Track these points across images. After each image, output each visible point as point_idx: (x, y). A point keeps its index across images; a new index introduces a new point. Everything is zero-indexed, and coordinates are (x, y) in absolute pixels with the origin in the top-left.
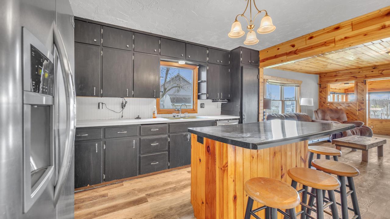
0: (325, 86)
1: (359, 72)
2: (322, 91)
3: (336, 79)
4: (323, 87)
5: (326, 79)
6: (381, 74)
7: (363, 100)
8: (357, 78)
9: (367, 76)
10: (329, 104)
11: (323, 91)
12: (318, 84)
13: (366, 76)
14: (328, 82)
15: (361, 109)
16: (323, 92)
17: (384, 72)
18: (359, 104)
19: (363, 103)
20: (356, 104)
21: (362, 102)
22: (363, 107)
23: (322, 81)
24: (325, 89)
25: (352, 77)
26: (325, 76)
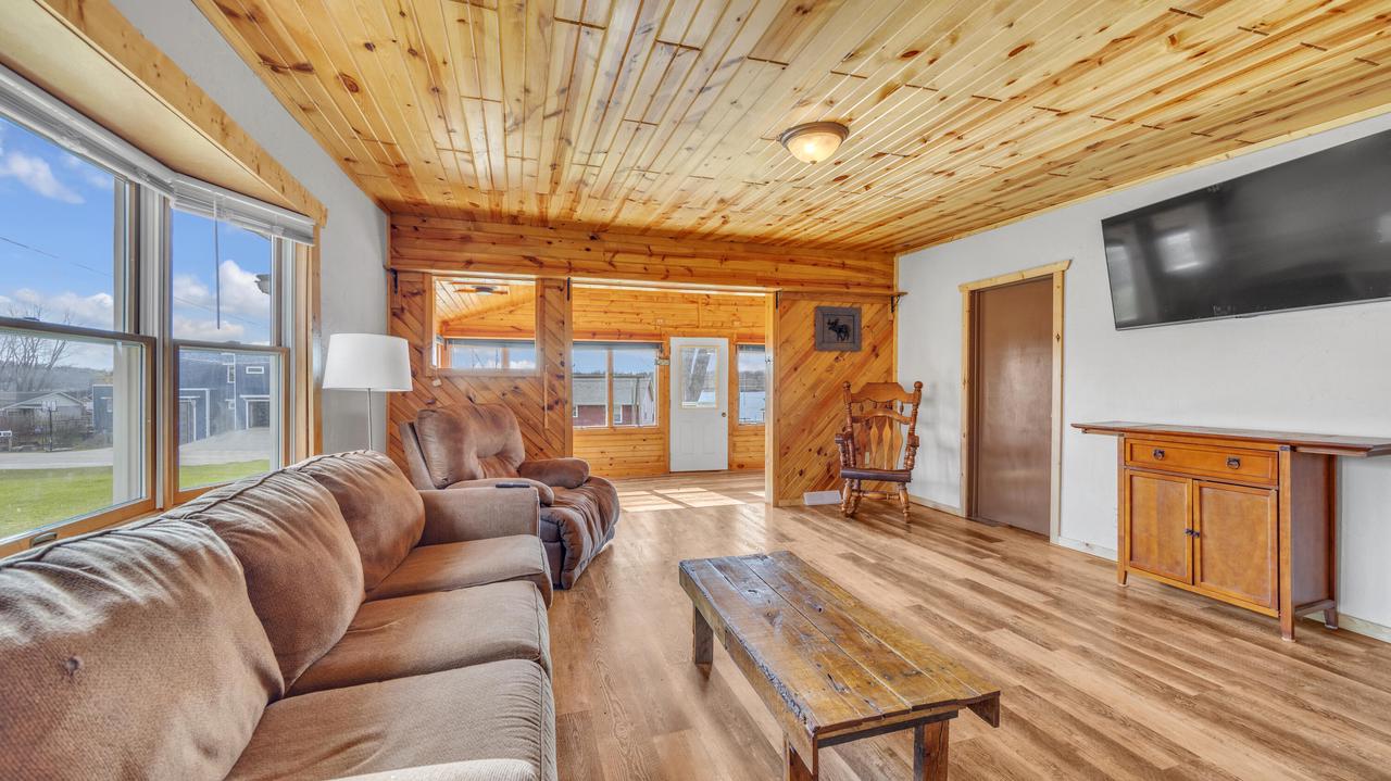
0: (419, 286)
1: (550, 243)
2: (402, 309)
3: (467, 255)
4: (407, 288)
5: (421, 248)
6: (611, 263)
7: (562, 364)
8: (541, 265)
9: (575, 263)
10: (437, 383)
11: (411, 313)
12: (384, 266)
13: (570, 263)
14: (435, 262)
15: (557, 403)
16: (407, 316)
17: (619, 258)
18: (550, 382)
19: (563, 377)
20: (540, 380)
21: (557, 373)
22: (561, 395)
23: (402, 257)
24: (418, 298)
25: (525, 257)
26: (416, 229)
